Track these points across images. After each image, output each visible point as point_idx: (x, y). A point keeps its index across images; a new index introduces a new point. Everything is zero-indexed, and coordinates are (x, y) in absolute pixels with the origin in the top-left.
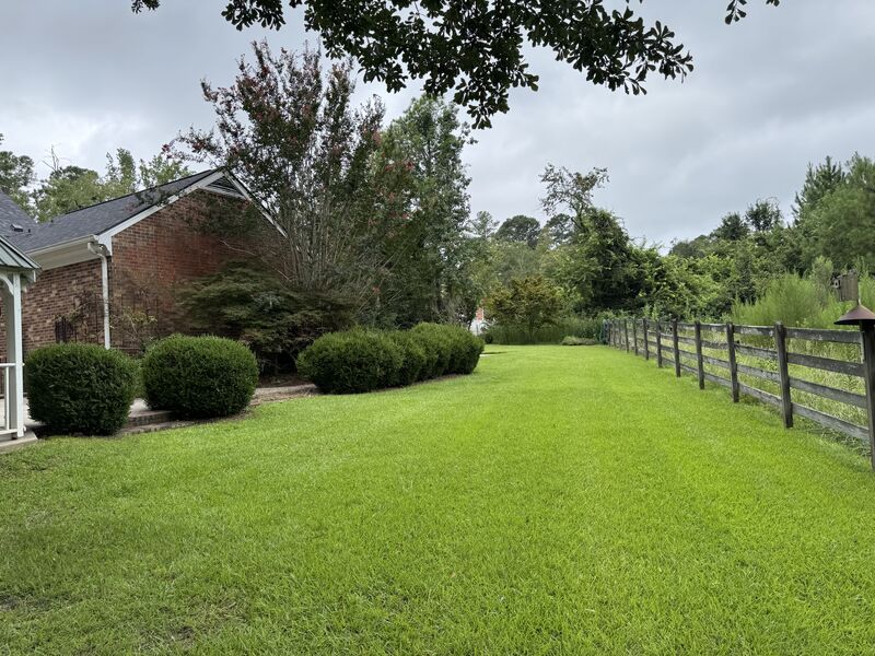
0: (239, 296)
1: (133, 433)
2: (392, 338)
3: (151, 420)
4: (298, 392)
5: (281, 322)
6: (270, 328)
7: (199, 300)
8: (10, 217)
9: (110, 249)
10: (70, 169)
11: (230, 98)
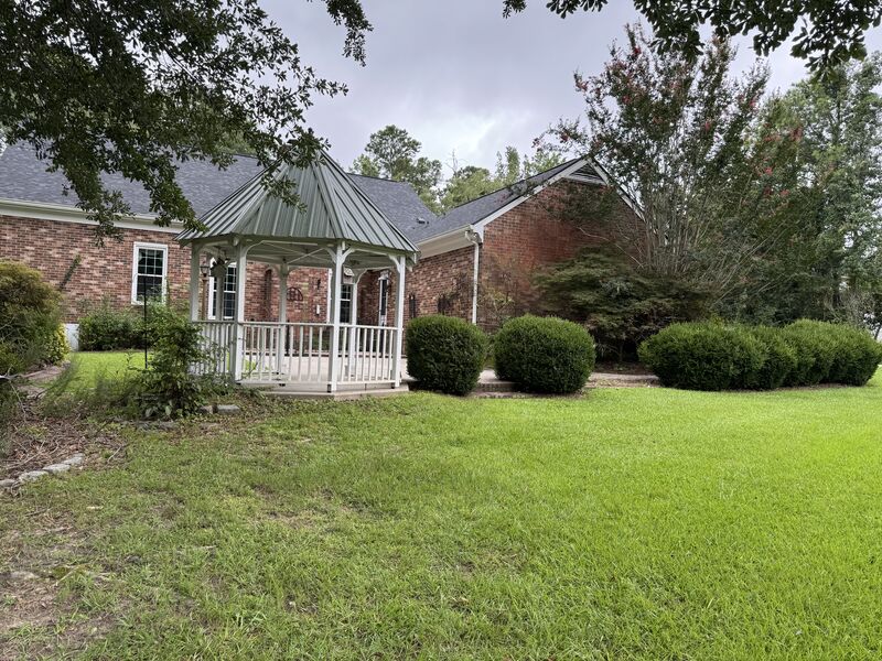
0: (589, 281)
1: (481, 397)
2: (754, 333)
3: (497, 388)
4: (639, 381)
5: (628, 309)
6: (616, 314)
7: (553, 284)
8: (417, 212)
9: (482, 237)
10: (469, 169)
11: (600, 85)
